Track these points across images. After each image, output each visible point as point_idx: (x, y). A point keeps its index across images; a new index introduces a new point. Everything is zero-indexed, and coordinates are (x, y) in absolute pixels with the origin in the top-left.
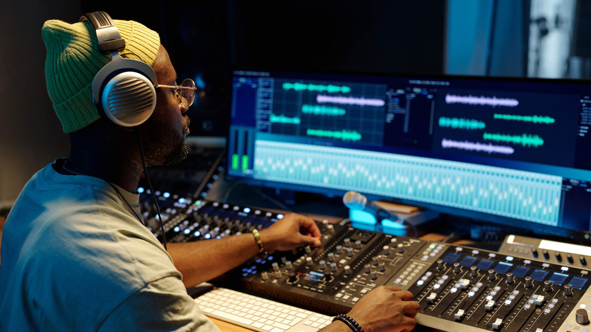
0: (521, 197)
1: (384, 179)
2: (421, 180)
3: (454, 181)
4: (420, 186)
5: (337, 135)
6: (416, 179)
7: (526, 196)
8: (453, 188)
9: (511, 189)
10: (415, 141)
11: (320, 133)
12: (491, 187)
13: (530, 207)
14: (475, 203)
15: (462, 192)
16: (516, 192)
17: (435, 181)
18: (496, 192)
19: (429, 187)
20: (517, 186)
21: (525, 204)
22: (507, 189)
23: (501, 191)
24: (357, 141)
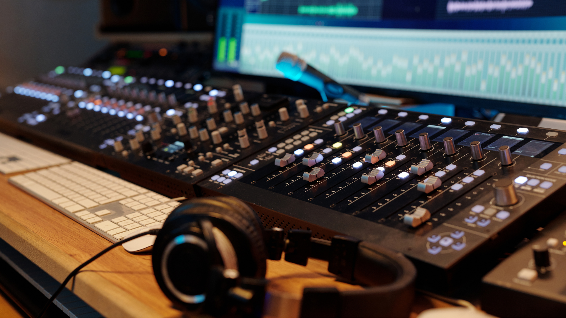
0: (538, 70)
1: (380, 65)
2: (421, 61)
3: (459, 58)
4: (420, 71)
5: (331, 10)
6: (416, 61)
7: (545, 69)
8: (458, 68)
9: (527, 61)
10: (417, 9)
11: (313, 10)
12: (503, 60)
13: (550, 83)
14: (483, 86)
15: (468, 73)
16: (533, 65)
17: (437, 61)
18: (508, 67)
19: (431, 70)
20: (534, 54)
21: (543, 80)
22: (522, 61)
23: (515, 65)
24: (354, 17)
